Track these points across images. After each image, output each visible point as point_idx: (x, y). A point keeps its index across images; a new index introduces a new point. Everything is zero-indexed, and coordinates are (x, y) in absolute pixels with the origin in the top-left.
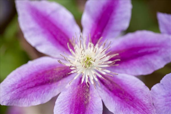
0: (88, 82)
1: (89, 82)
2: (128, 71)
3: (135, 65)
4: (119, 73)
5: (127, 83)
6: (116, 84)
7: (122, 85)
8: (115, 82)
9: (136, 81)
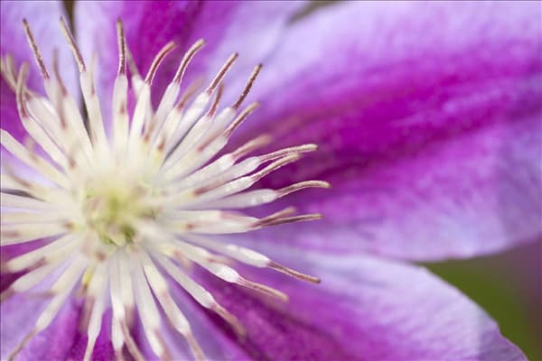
0: (125, 348)
1: (133, 349)
2: (386, 233)
3: (425, 195)
4: (327, 250)
5: (385, 320)
6: (313, 329)
7: (351, 330)
8: (306, 316)
9: (440, 306)
